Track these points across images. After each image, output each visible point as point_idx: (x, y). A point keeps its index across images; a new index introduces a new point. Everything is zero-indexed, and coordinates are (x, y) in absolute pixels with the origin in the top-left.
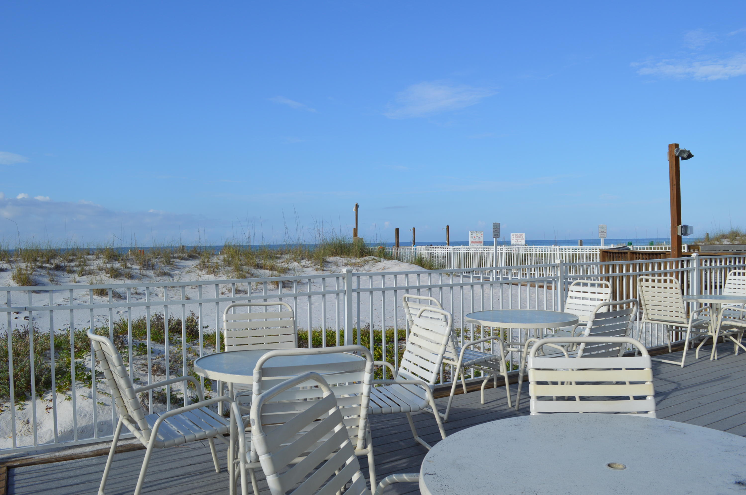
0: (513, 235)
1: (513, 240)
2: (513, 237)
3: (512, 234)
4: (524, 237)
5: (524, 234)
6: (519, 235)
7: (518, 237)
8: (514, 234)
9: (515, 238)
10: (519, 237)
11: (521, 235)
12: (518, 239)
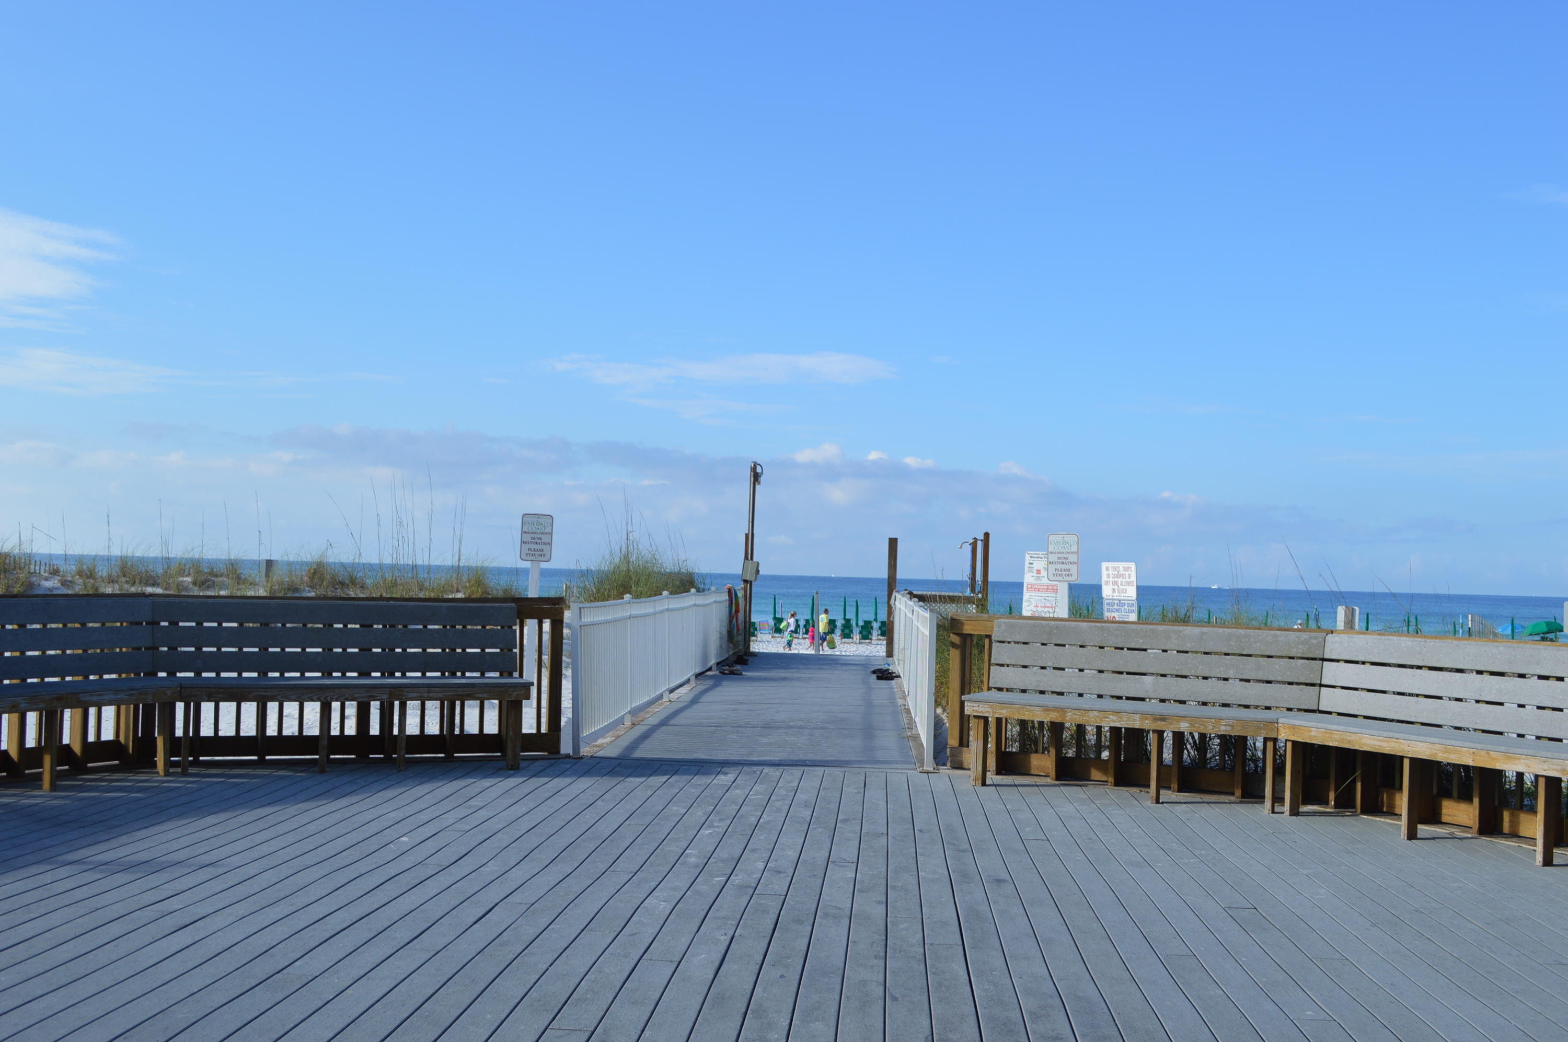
0: (1107, 569)
1: (1107, 583)
2: (1108, 576)
3: (1104, 565)
4: (1133, 578)
5: (1133, 566)
6: (1121, 569)
7: (1118, 576)
8: (1110, 564)
9: (1111, 580)
10: (1122, 575)
11: (1127, 569)
12: (1119, 580)
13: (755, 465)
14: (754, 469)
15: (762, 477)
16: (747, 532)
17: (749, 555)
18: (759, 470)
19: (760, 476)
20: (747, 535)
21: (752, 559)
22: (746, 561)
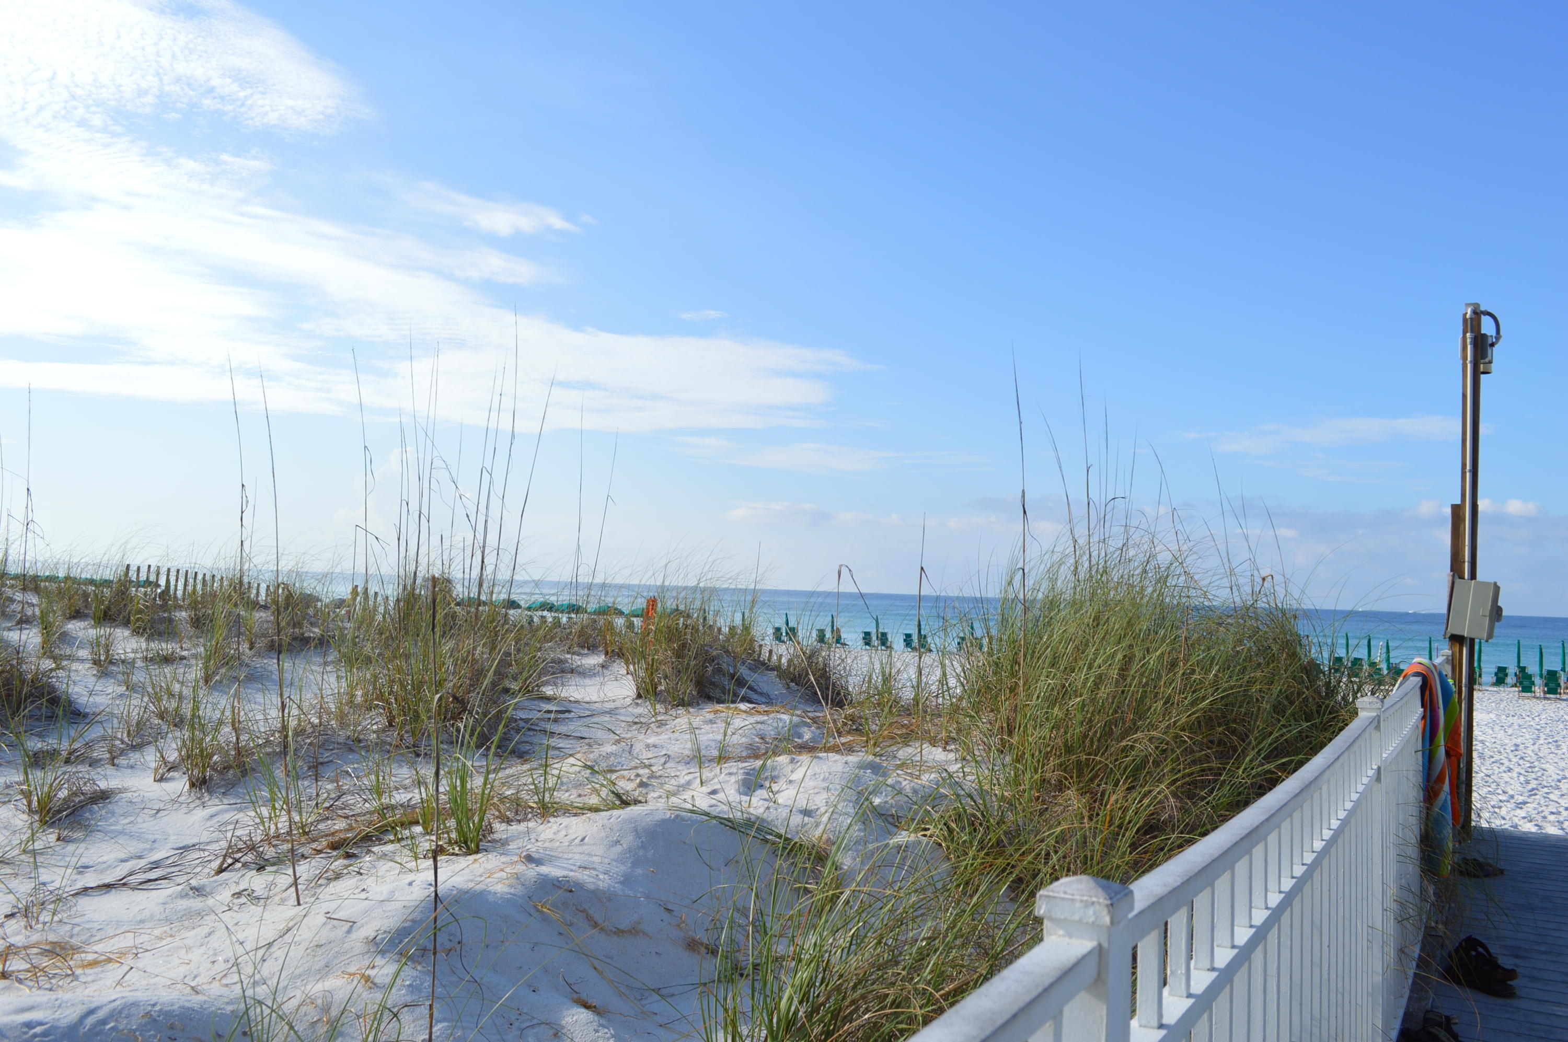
13: (1478, 314)
14: (1473, 322)
15: (1496, 349)
16: (1458, 502)
17: (1467, 566)
18: (1487, 327)
19: (1492, 345)
20: (1457, 511)
21: (1473, 576)
22: (1458, 581)
